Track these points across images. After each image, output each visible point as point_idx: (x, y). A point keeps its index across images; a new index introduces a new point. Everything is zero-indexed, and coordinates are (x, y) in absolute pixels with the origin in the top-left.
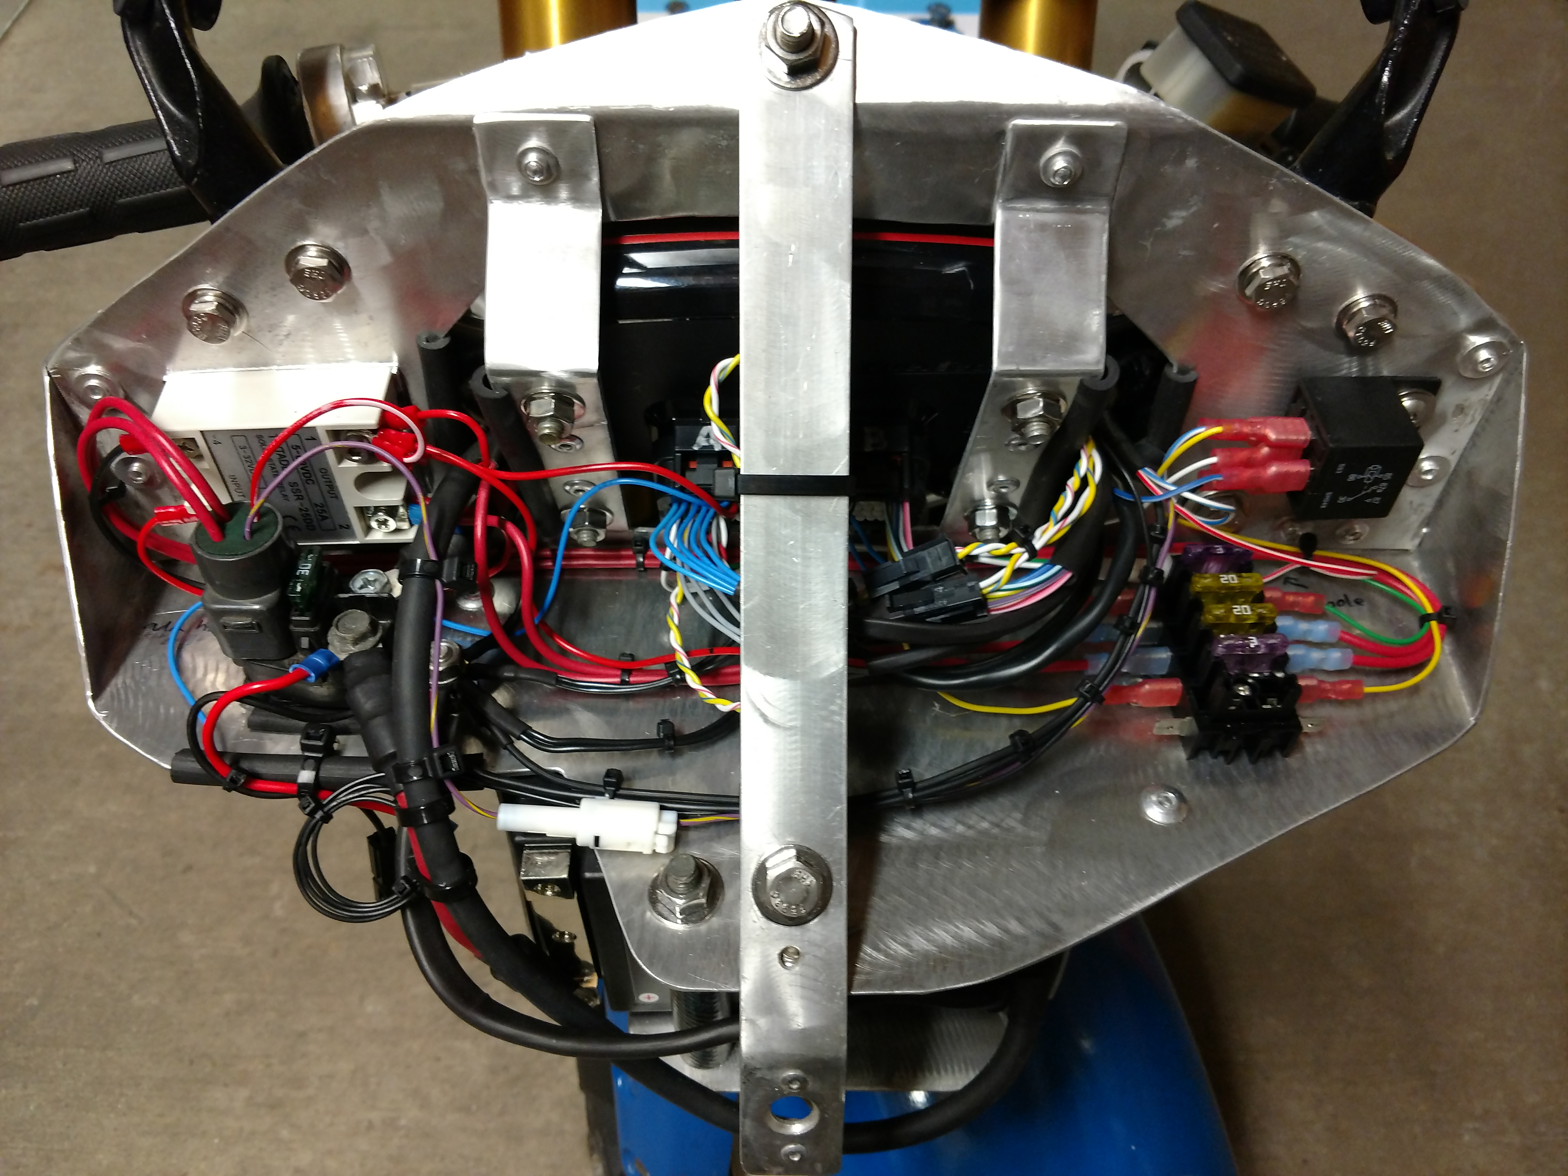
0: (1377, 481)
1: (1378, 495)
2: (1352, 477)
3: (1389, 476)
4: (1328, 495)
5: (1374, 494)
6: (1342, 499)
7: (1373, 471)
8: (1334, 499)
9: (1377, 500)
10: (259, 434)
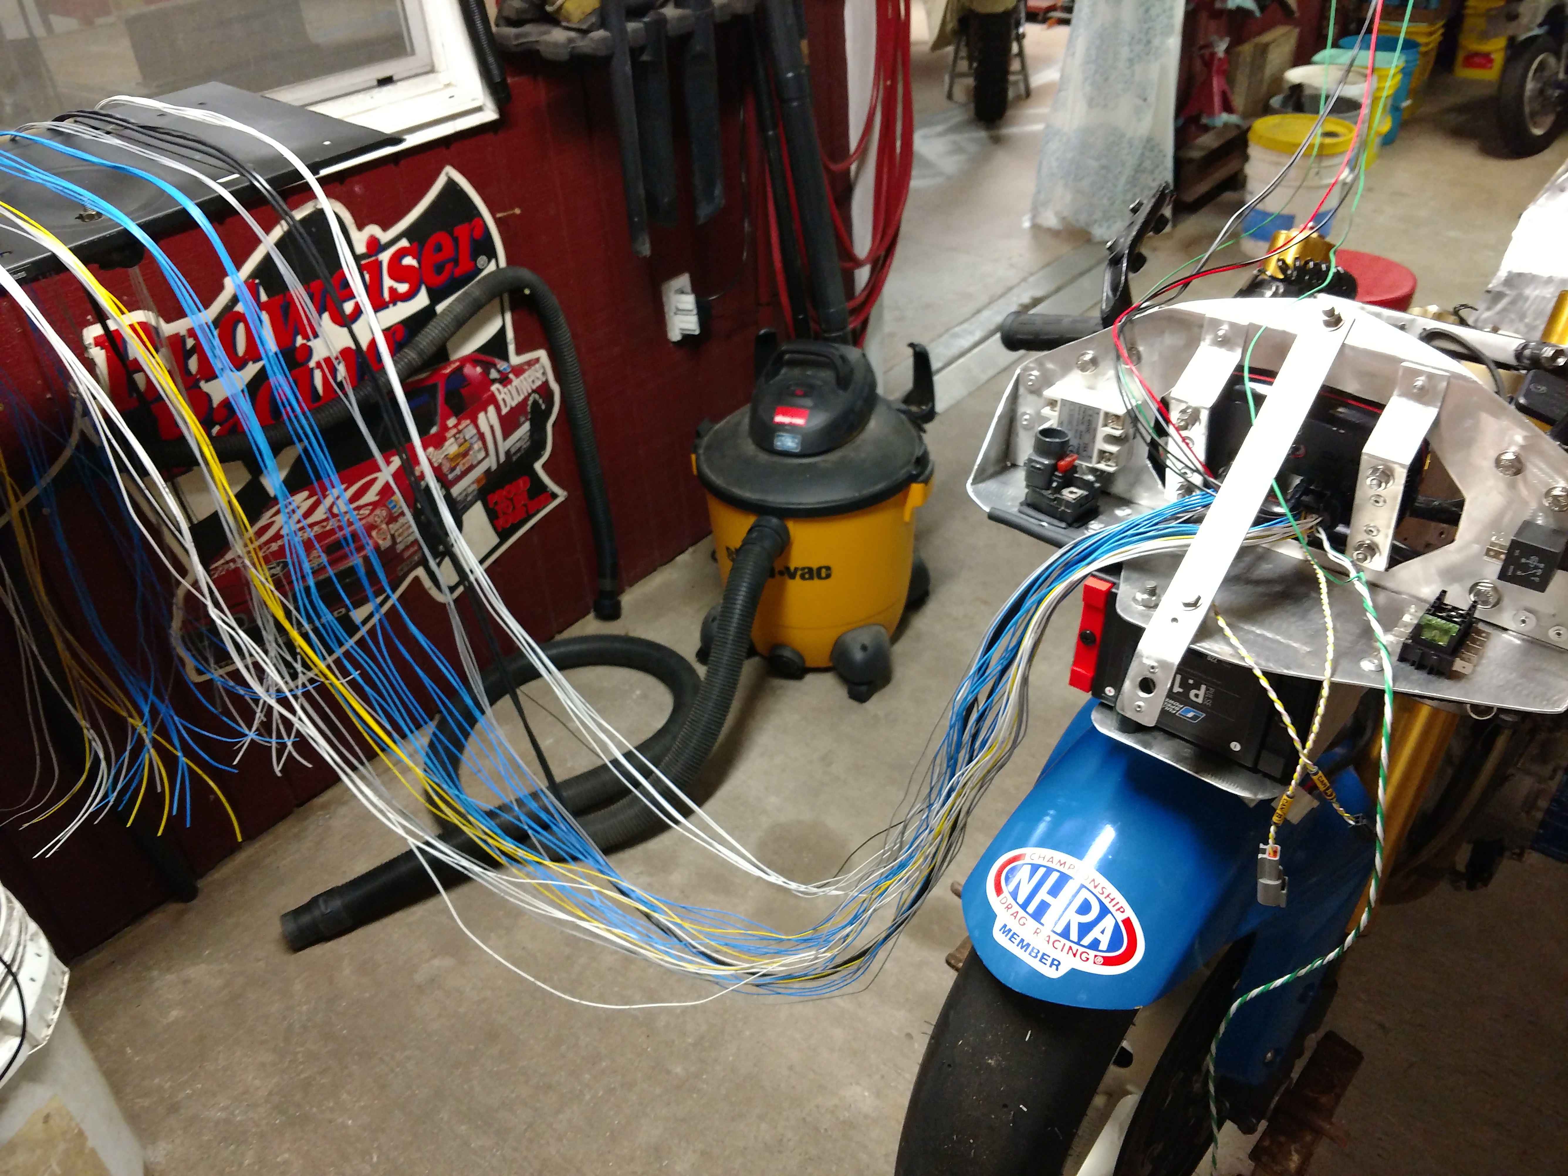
0: (1536, 568)
1: (1537, 576)
2: (1523, 560)
3: (1542, 566)
4: (1512, 567)
5: (1534, 575)
6: (1519, 573)
7: (1533, 561)
8: (1514, 571)
9: (1537, 579)
10: (1081, 406)
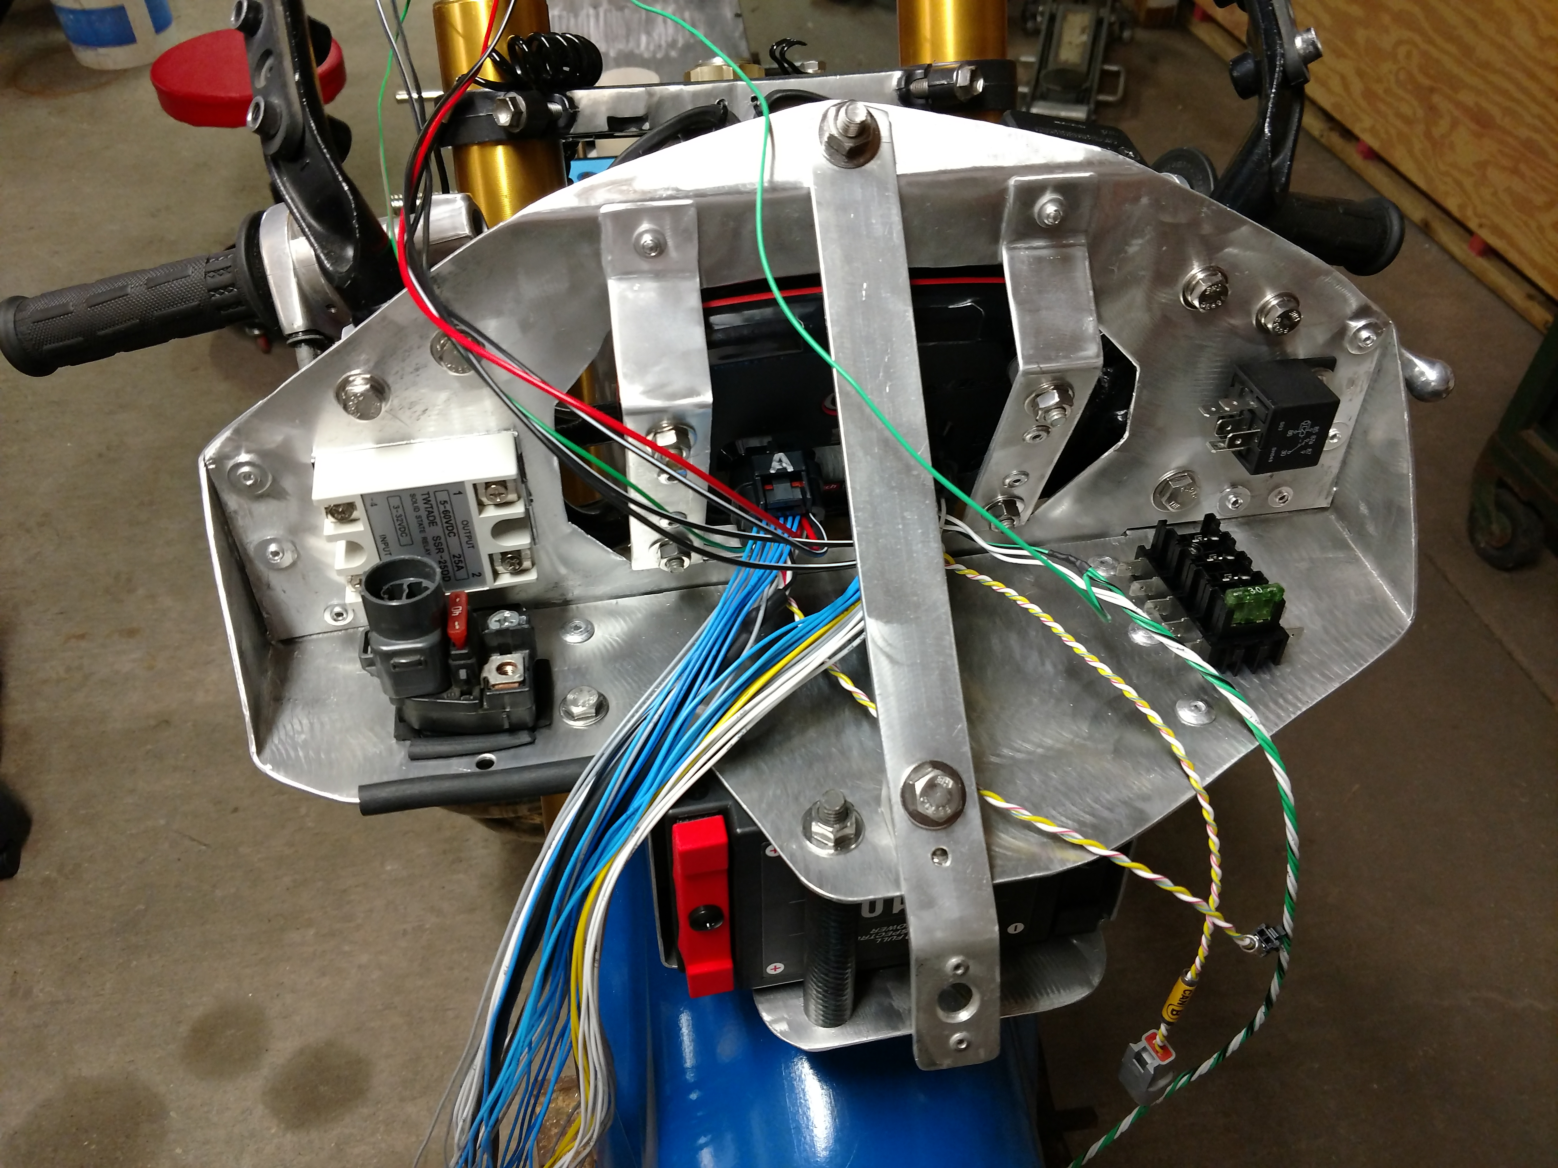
0: (1309, 435)
1: (1309, 447)
2: (1290, 433)
3: (1317, 429)
4: (1274, 449)
6: (1284, 453)
7: (1305, 426)
8: (1278, 453)
9: (1309, 451)
10: (412, 493)
